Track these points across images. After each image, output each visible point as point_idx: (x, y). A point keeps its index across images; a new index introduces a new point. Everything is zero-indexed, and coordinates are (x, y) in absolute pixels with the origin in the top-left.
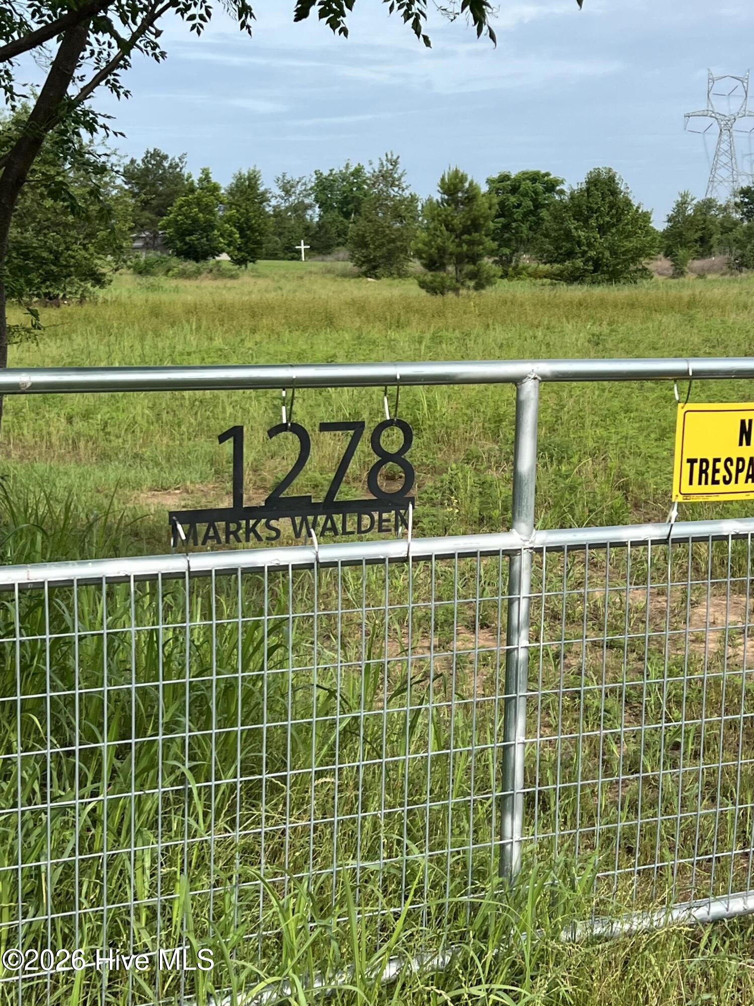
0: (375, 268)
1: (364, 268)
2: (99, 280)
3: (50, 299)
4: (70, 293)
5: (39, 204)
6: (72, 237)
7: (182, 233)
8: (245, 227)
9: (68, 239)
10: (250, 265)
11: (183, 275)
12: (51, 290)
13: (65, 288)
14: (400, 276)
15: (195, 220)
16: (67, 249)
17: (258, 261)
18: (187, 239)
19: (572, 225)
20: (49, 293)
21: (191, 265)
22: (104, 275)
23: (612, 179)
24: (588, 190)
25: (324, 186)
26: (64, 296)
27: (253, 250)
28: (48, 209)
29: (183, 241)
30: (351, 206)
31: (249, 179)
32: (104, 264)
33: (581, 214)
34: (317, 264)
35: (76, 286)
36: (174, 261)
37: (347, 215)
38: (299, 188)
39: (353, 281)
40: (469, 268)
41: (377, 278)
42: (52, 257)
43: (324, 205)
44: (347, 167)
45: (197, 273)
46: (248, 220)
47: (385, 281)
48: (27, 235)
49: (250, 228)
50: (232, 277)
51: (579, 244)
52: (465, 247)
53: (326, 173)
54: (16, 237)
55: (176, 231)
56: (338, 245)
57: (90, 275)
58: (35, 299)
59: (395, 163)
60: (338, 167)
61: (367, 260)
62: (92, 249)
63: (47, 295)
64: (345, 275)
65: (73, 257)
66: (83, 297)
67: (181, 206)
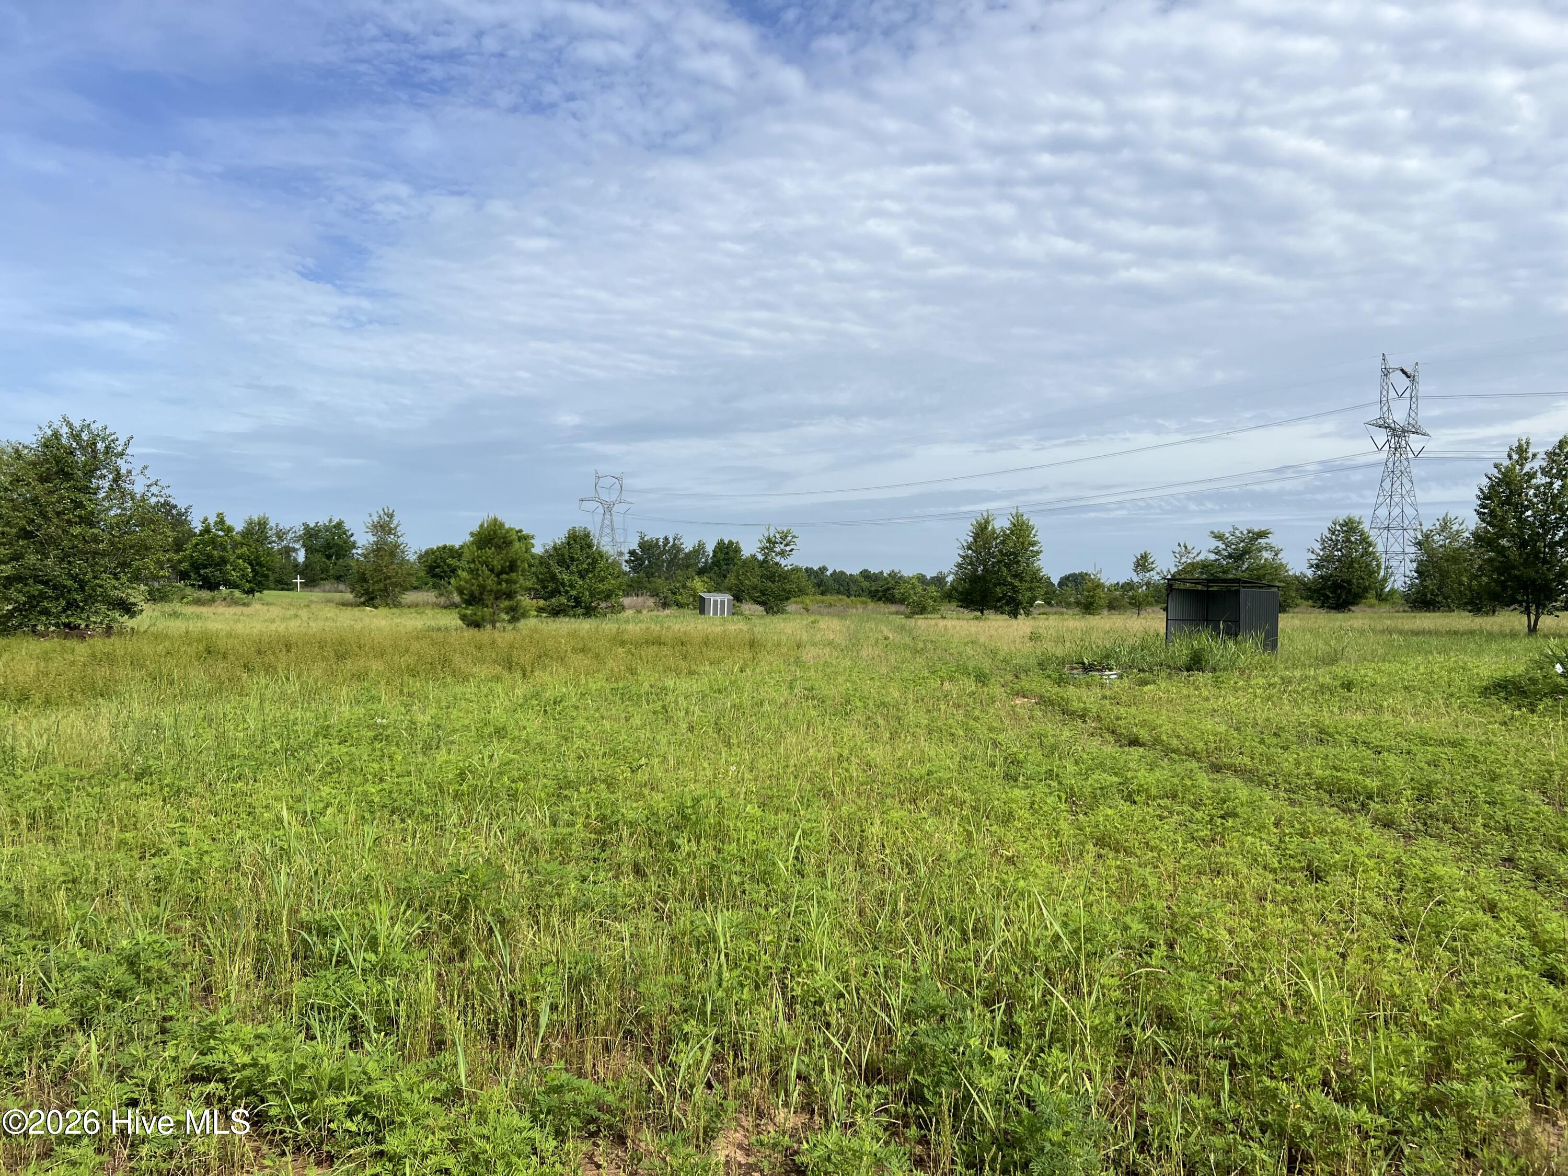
0: (372, 599)
1: (362, 599)
2: (128, 609)
3: (71, 629)
4: (95, 623)
5: (64, 531)
6: (102, 566)
7: (196, 567)
8: (255, 563)
9: (97, 568)
10: (257, 594)
11: (198, 602)
12: (72, 620)
13: (88, 617)
14: (395, 606)
15: (210, 556)
16: (95, 578)
17: (265, 592)
18: (202, 572)
19: (557, 570)
20: (70, 623)
21: (205, 594)
22: (135, 604)
23: (587, 535)
24: (568, 543)
25: (310, 535)
26: (87, 626)
27: (260, 582)
28: (76, 537)
29: (198, 573)
30: (332, 551)
31: (259, 524)
32: (137, 595)
33: (564, 561)
34: (315, 595)
35: (99, 616)
36: (188, 591)
37: (329, 557)
38: (290, 535)
39: (356, 609)
40: (505, 603)
41: (376, 608)
42: (76, 585)
43: (309, 550)
44: (330, 521)
45: (213, 600)
46: (258, 557)
47: (383, 611)
48: (49, 562)
49: (260, 564)
50: (244, 604)
51: (563, 584)
52: (504, 585)
53: (312, 525)
54: (34, 565)
55: (192, 565)
56: (322, 579)
57: (119, 605)
58: (52, 628)
59: (391, 516)
60: (323, 520)
61: (367, 592)
62: (124, 579)
63: (67, 625)
64: (345, 604)
65: (101, 586)
66: (109, 628)
67: (197, 544)
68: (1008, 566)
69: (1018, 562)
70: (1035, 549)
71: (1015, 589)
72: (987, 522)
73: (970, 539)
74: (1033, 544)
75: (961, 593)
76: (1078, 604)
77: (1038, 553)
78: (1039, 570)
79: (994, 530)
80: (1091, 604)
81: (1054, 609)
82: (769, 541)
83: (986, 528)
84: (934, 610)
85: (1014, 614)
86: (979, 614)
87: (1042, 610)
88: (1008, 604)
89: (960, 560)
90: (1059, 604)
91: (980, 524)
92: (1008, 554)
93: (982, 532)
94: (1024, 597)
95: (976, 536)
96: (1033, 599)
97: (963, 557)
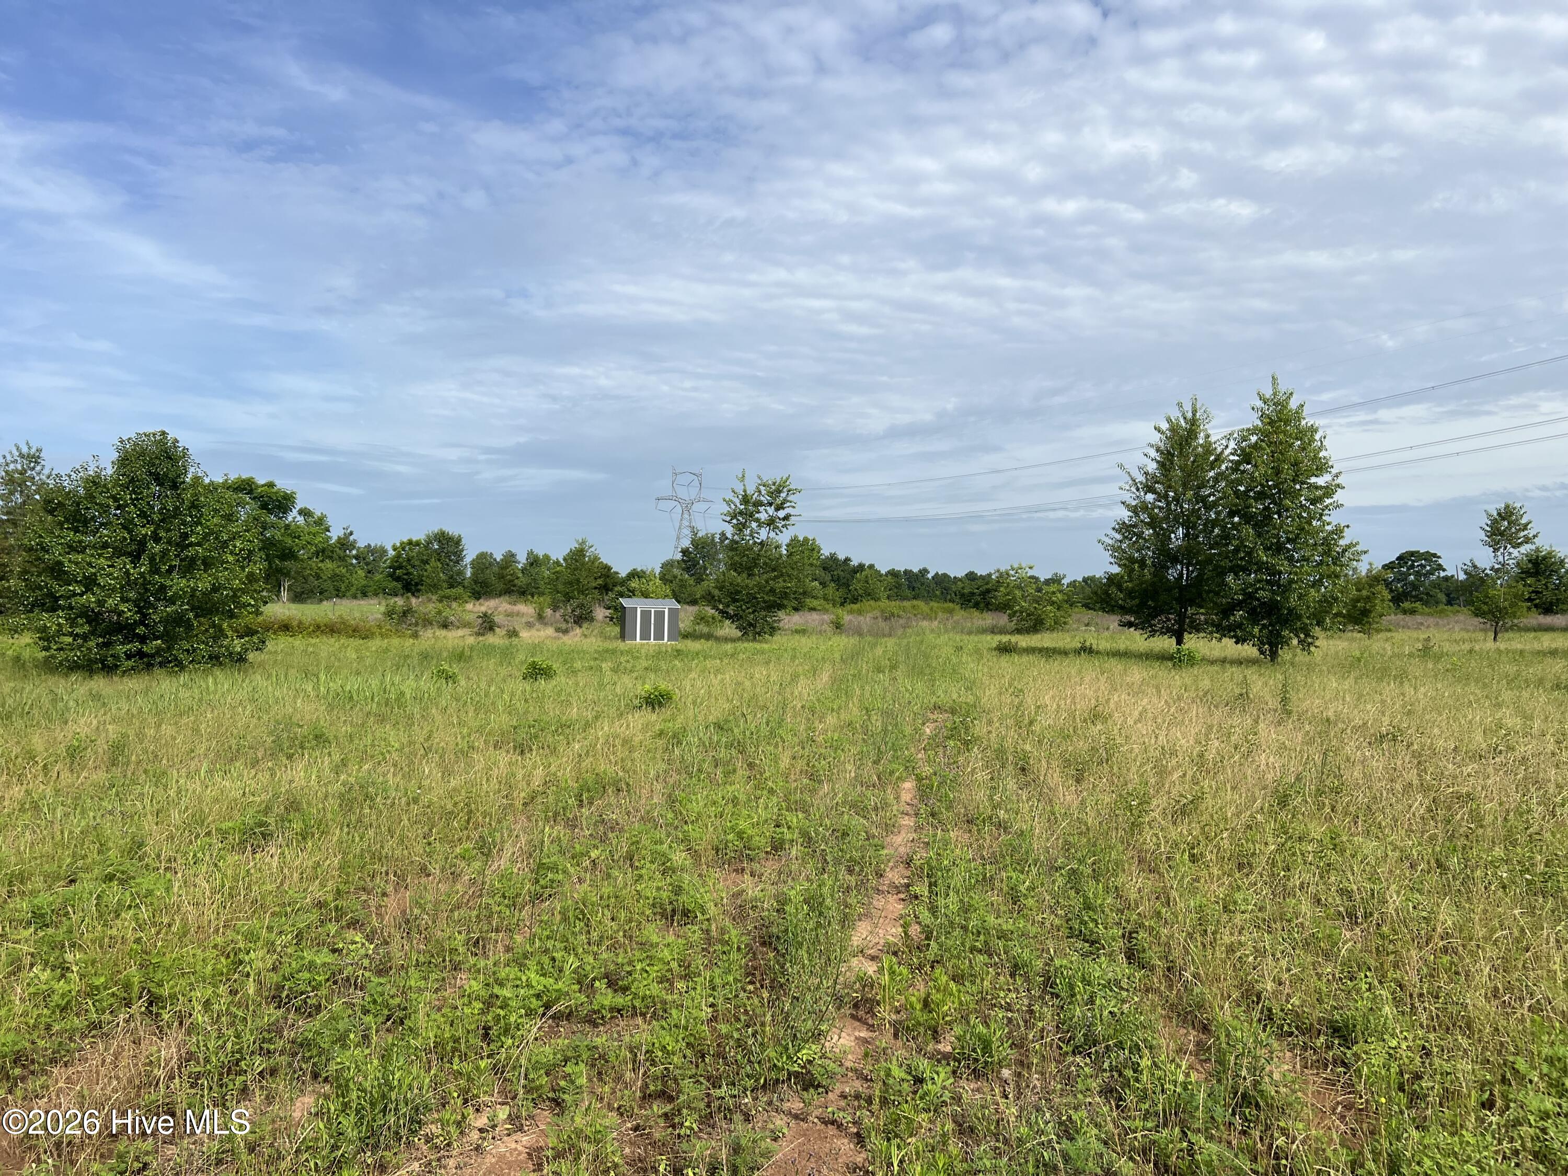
70: (1321, 481)
72: (1193, 425)
73: (1152, 467)
74: (1319, 468)
75: (1130, 594)
77: (1329, 491)
78: (1339, 531)
82: (746, 500)
83: (1190, 438)
89: (1125, 515)
91: (1174, 429)
93: (1180, 448)
95: (1166, 461)
97: (1133, 509)
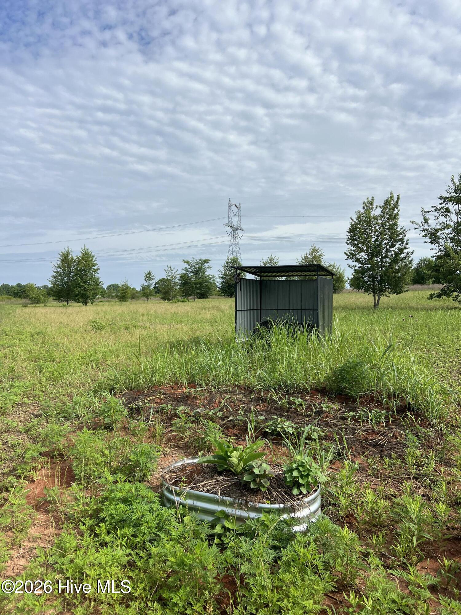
68: (81, 277)
69: (86, 275)
70: (96, 268)
71: (85, 289)
72: (68, 253)
73: (59, 263)
74: (95, 265)
75: (55, 292)
76: (117, 296)
77: (97, 270)
79: (72, 258)
80: (124, 296)
81: (105, 299)
83: (68, 256)
84: (44, 302)
85: (85, 303)
86: (66, 303)
87: (100, 300)
88: (82, 297)
90: (108, 297)
91: (64, 255)
92: (81, 270)
93: (66, 259)
94: (90, 293)
95: (62, 261)
96: (96, 294)
97: (56, 272)
